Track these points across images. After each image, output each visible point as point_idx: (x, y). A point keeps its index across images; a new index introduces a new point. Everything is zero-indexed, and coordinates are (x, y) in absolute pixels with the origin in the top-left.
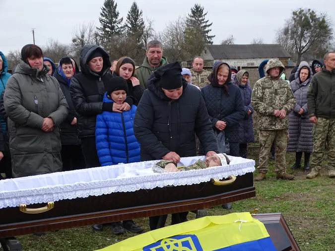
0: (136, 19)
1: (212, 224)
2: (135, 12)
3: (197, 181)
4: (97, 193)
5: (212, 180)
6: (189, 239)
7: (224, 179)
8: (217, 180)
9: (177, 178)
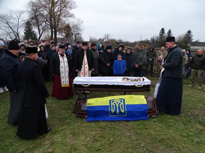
0: (170, 34)
1: (131, 97)
2: (170, 32)
3: (130, 85)
4: (101, 84)
5: (135, 85)
6: (122, 100)
7: (139, 85)
8: (136, 85)
9: (124, 83)
